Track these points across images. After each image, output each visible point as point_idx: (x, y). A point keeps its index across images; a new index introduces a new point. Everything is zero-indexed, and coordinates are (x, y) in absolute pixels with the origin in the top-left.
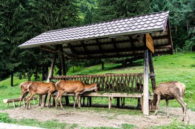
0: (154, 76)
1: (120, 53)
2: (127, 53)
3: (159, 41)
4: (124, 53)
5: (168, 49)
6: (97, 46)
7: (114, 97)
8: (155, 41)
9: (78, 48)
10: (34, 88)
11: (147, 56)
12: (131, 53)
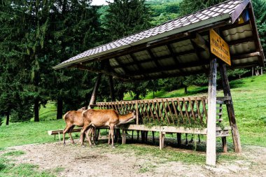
0: (231, 101)
1: (184, 69)
2: (194, 68)
3: (240, 47)
4: (189, 69)
5: (256, 58)
6: (154, 63)
7: (167, 133)
8: (233, 47)
9: (131, 66)
10: (70, 118)
11: (213, 69)
12: (199, 68)
